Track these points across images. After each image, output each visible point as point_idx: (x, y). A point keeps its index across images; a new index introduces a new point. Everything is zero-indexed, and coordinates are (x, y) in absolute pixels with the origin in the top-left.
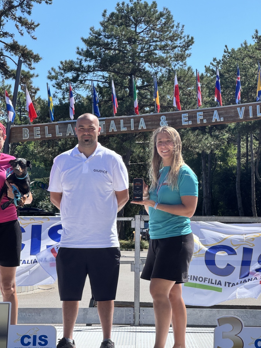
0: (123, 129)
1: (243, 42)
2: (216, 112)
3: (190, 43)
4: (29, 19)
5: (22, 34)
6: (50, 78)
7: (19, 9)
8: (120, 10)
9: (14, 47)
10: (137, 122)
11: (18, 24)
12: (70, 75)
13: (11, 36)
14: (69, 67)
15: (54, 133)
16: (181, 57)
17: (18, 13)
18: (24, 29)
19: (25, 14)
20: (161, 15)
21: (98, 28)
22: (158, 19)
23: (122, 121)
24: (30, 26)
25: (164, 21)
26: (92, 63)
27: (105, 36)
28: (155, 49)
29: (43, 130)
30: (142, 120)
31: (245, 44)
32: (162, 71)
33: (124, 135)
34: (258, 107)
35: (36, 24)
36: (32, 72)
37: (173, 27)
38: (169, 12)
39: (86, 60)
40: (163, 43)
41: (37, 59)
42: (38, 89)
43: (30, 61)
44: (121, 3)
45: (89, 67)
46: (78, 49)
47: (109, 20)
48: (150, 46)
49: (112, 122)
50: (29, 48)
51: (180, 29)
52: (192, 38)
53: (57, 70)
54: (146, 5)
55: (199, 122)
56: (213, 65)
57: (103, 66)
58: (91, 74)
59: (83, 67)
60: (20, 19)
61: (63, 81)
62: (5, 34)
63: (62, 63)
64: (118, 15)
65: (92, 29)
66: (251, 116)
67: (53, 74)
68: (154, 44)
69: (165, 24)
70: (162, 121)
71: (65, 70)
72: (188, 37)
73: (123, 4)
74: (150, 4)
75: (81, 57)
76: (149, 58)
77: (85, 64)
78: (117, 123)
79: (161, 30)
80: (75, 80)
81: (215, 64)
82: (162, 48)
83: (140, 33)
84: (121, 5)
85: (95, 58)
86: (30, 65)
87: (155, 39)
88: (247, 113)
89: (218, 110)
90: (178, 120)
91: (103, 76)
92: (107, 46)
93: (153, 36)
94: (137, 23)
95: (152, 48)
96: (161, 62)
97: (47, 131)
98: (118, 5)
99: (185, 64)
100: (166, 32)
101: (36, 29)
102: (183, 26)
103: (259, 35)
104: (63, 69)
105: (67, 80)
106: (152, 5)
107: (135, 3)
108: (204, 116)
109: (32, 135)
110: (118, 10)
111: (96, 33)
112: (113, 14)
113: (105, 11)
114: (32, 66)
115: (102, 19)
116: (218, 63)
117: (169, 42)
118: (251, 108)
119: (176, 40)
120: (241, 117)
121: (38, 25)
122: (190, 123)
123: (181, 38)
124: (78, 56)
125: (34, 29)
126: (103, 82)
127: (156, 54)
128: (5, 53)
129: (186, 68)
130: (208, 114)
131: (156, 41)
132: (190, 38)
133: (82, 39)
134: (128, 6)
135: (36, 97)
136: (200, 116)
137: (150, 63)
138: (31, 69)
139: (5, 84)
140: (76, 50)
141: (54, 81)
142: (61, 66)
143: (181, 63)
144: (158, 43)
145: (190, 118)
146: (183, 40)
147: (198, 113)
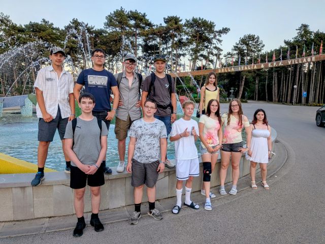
0: (249, 69)
2: (280, 62)
23: (249, 66)
29: (224, 70)
30: (255, 66)
34: (296, 60)
39: (234, 52)
43: (220, 51)
49: (246, 67)
50: (220, 47)
54: (252, 35)
61: (228, 57)
63: (227, 53)
65: (236, 43)
67: (225, 55)
69: (257, 40)
70: (262, 66)
73: (246, 35)
80: (231, 57)
88: (292, 62)
90: (267, 65)
93: (253, 44)
99: (261, 52)
100: (257, 43)
102: (262, 41)
107: (249, 35)
109: (221, 71)
110: (244, 37)
113: (241, 38)
115: (239, 40)
117: (258, 46)
123: (261, 45)
124: (232, 50)
125: (221, 42)
128: (213, 49)
130: (278, 64)
132: (264, 44)
133: (234, 46)
136: (275, 64)
145: (271, 65)
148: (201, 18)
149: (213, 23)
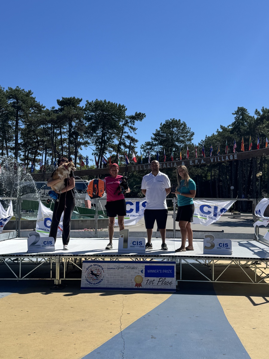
0: (169, 167)
1: (212, 134)
2: (202, 160)
3: (193, 134)
4: (134, 126)
5: (131, 132)
6: (142, 148)
7: (130, 123)
8: (167, 123)
9: (128, 137)
10: (173, 164)
11: (130, 128)
12: (149, 147)
13: (127, 133)
14: (148, 144)
15: (143, 168)
16: (190, 140)
17: (130, 125)
18: (132, 131)
19: (132, 125)
20: (182, 124)
21: (159, 129)
22: (181, 126)
23: (168, 164)
24: (134, 129)
25: (183, 126)
26: (157, 143)
27: (161, 132)
28: (180, 137)
29: (139, 167)
30: (175, 163)
31: (214, 134)
32: (182, 145)
33: (169, 168)
34: (218, 157)
35: (136, 128)
36: (135, 146)
37: (186, 128)
38: (185, 123)
39: (154, 142)
40: (183, 135)
41: (137, 141)
42: (137, 152)
43: (134, 142)
44: (167, 120)
45: (156, 144)
46: (152, 137)
47: (163, 126)
48: (178, 136)
49: (164, 164)
50: (134, 137)
51: (189, 129)
52: (194, 133)
53: (144, 145)
54: (176, 120)
55: (196, 164)
56: (201, 142)
57: (161, 144)
58: (156, 147)
59: (153, 144)
60: (130, 127)
61: (146, 149)
62: (125, 132)
63: (146, 142)
64: (166, 125)
65: (157, 130)
66: (216, 161)
67: (143, 147)
68: (179, 135)
69: (183, 127)
70: (183, 163)
71: (147, 145)
72: (192, 132)
73: (168, 120)
74: (178, 121)
75: (152, 140)
76: (178, 140)
77: (154, 143)
78: (166, 164)
79: (182, 130)
80: (150, 149)
81: (202, 142)
82: (183, 137)
83: (174, 131)
84: (167, 121)
85: (158, 140)
86: (134, 143)
87: (180, 133)
88: (214, 160)
89: (203, 159)
90: (188, 163)
91: (161, 147)
92: (162, 136)
93: (179, 132)
94: (173, 127)
95: (179, 136)
96: (182, 142)
97: (141, 168)
98: (166, 121)
99: (191, 142)
100: (184, 130)
101: (136, 130)
102: (190, 128)
103: (219, 131)
104: (146, 145)
105: (148, 149)
106: (179, 121)
107: (172, 120)
108: (198, 162)
109: (135, 169)
110: (166, 123)
111: (158, 131)
112: (164, 124)
113: (161, 123)
114: (135, 144)
115: (160, 126)
116: (203, 142)
117: (185, 134)
118: (215, 158)
119: (188, 133)
120: (212, 161)
121: (137, 129)
122: (193, 164)
123: (189, 133)
124: (151, 140)
125: (135, 130)
126: (161, 150)
127: (180, 139)
128: (125, 139)
129: (191, 144)
130: (200, 161)
131: (180, 134)
132: (193, 133)
133: (153, 134)
134: (170, 121)
135: (137, 155)
136: (196, 161)
137: (178, 142)
138: (135, 145)
139: (125, 151)
140: (151, 138)
141: (143, 149)
142: (145, 144)
143: (189, 142)
144: (181, 135)
145: (193, 162)
146: (190, 133)
147: (196, 160)
148: (107, 101)
149: (123, 107)
